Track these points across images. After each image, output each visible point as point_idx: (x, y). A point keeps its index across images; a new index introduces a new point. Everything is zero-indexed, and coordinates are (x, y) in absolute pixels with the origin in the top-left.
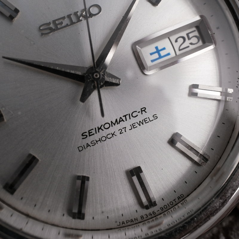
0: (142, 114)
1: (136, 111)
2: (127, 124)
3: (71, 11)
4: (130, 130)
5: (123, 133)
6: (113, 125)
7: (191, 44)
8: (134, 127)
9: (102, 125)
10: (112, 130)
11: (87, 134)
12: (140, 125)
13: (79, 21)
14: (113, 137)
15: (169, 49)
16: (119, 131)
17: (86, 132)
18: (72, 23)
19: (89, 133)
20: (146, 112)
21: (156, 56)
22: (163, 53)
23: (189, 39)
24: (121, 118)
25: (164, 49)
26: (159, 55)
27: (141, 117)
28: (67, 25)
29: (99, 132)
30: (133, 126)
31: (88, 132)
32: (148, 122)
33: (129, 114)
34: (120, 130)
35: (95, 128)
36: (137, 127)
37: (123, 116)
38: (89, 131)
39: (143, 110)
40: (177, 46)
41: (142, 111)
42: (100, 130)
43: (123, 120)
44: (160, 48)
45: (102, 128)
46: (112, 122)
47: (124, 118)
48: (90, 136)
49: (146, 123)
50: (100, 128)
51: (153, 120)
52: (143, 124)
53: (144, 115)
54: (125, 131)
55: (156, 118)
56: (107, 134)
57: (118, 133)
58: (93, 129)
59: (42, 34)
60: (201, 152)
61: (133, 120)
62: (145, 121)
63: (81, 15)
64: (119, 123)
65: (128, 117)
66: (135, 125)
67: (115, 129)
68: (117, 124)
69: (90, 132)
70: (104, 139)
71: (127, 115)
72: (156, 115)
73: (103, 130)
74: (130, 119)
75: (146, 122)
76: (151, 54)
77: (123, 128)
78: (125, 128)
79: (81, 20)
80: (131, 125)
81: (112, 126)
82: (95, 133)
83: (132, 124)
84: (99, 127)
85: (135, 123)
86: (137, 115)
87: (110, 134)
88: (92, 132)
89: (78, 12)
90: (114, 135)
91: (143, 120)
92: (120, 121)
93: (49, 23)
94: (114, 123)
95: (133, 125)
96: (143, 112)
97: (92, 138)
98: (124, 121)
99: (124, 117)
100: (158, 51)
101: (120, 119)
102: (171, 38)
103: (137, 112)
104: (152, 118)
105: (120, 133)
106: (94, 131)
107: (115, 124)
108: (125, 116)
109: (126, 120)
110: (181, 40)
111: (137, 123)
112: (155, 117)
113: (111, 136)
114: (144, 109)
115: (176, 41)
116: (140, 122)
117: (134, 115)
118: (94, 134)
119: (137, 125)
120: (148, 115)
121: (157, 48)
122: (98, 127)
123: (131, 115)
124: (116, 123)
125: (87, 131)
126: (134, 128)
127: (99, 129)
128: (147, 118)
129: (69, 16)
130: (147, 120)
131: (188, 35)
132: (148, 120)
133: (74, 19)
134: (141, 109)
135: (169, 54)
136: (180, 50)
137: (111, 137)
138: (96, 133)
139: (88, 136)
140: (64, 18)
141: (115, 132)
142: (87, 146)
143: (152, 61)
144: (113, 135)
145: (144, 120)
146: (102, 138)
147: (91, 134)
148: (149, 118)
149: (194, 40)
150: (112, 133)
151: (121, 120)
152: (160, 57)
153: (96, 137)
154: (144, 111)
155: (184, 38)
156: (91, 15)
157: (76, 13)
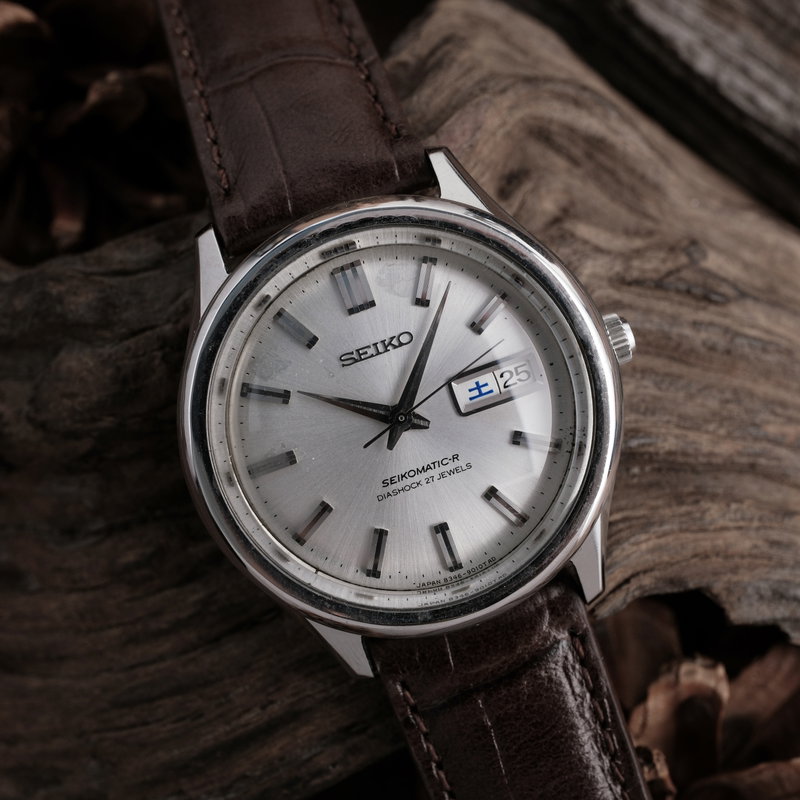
0: (453, 461)
2: (435, 472)
3: (378, 339)
4: (438, 479)
5: (430, 482)
7: (520, 380)
8: (444, 476)
9: (406, 473)
10: (417, 478)
11: (389, 482)
12: (450, 475)
13: (387, 350)
14: (418, 486)
15: (492, 386)
16: (425, 480)
17: (387, 480)
18: (378, 353)
19: (391, 481)
20: (458, 460)
21: (476, 393)
22: (484, 390)
23: (518, 374)
24: (428, 465)
25: (486, 385)
26: (480, 391)
27: (452, 466)
28: (372, 356)
29: (402, 480)
30: (442, 475)
31: (389, 480)
32: (461, 472)
33: (439, 461)
34: (427, 480)
35: (398, 476)
36: (446, 477)
37: (432, 463)
39: (455, 457)
40: (502, 381)
42: (404, 478)
44: (481, 384)
45: (407, 475)
46: (418, 469)
47: (432, 466)
48: (392, 484)
49: (457, 473)
51: (466, 470)
52: (454, 473)
53: (457, 463)
54: (433, 481)
56: (412, 483)
57: (424, 482)
58: (395, 477)
59: (343, 365)
60: (519, 512)
61: (443, 469)
63: (390, 344)
64: (426, 471)
65: (436, 464)
66: (445, 474)
67: (421, 477)
68: (424, 472)
69: (392, 479)
70: (407, 488)
71: (436, 462)
72: (470, 464)
73: (407, 478)
74: (439, 467)
75: (458, 471)
76: (470, 390)
77: (430, 477)
78: (433, 477)
79: (389, 350)
80: (439, 474)
81: (418, 474)
83: (442, 473)
84: (403, 475)
85: (445, 472)
86: (448, 463)
87: (415, 483)
88: (394, 480)
89: (385, 340)
92: (427, 469)
93: (352, 353)
94: (421, 470)
97: (394, 487)
98: (432, 469)
100: (478, 387)
101: (427, 467)
102: (495, 372)
103: (448, 459)
104: (465, 467)
105: (427, 483)
106: (396, 479)
107: (421, 472)
108: (434, 463)
109: (435, 468)
110: (507, 375)
111: (447, 471)
112: (469, 466)
113: (416, 485)
115: (502, 376)
117: (445, 462)
118: (396, 482)
119: (447, 474)
120: (461, 463)
121: (477, 383)
122: (401, 475)
123: (441, 463)
125: (389, 478)
126: (443, 478)
127: (402, 477)
128: (459, 467)
129: (375, 345)
131: (516, 369)
132: (460, 470)
133: (381, 348)
134: (453, 456)
135: (491, 391)
136: (505, 387)
137: (416, 487)
138: (399, 481)
139: (390, 484)
140: (369, 347)
141: (420, 481)
142: (388, 496)
143: (471, 399)
144: (418, 484)
145: (456, 468)
146: (405, 487)
147: (393, 482)
148: (461, 467)
149: (524, 376)
150: (417, 482)
151: (429, 467)
152: (481, 394)
153: (399, 485)
154: (457, 458)
155: (511, 373)
156: (401, 344)
157: (383, 342)
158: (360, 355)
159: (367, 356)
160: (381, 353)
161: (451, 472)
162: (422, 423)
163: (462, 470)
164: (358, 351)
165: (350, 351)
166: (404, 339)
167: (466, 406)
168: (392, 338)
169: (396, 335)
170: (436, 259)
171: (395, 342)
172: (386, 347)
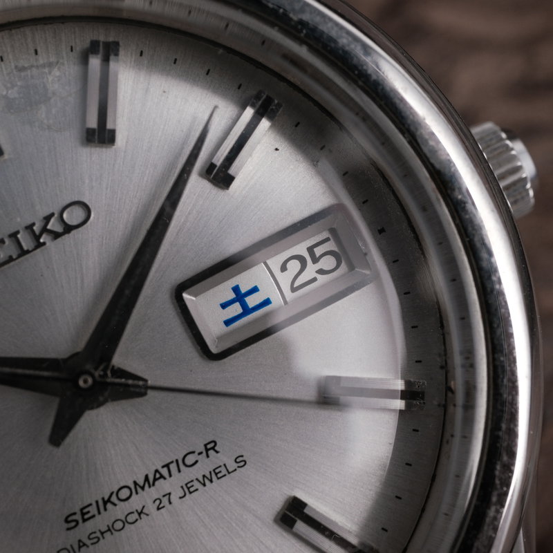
0: (208, 456)
1: (193, 452)
2: (172, 485)
3: (18, 224)
4: (180, 498)
5: (163, 507)
6: (139, 489)
7: (321, 272)
8: (192, 489)
9: (112, 494)
10: (136, 502)
11: (78, 517)
12: (204, 485)
13: (40, 245)
14: (141, 518)
15: (268, 290)
16: (154, 502)
17: (75, 514)
18: (23, 253)
19: (83, 514)
20: (217, 452)
21: (236, 309)
22: (252, 301)
23: (315, 260)
24: (157, 471)
25: (255, 290)
26: (244, 305)
27: (204, 467)
28: (10, 260)
29: (105, 509)
30: (188, 489)
31: (79, 513)
32: (225, 475)
33: (177, 461)
34: (158, 502)
35: (97, 502)
36: (197, 490)
37: (163, 467)
38: (82, 510)
39: (211, 447)
40: (285, 279)
41: (207, 450)
42: (109, 506)
43: (162, 477)
44: (243, 290)
45: (114, 499)
46: (135, 483)
47: (165, 472)
48: (84, 520)
49: (218, 478)
50: (109, 500)
51: (235, 470)
52: (211, 481)
53: (215, 459)
54: (170, 503)
55: (243, 463)
56: (126, 513)
57: (151, 508)
58: (90, 505)
61: (188, 474)
62: (216, 474)
64: (154, 485)
65: (173, 467)
66: (192, 486)
67: (146, 498)
68: (150, 487)
69: (85, 511)
70: (119, 525)
71: (172, 462)
72: (242, 456)
73: (115, 505)
74: (179, 471)
75: (219, 475)
76: (224, 306)
77: (164, 496)
78: (170, 494)
79: (44, 244)
80: (182, 487)
81: (137, 493)
82: (96, 512)
83: (186, 485)
84: (106, 499)
85: (192, 481)
86: (197, 462)
87: (133, 513)
88: (88, 512)
89: (34, 224)
90: (142, 515)
91: (213, 473)
92: (155, 480)
94: (142, 484)
95: (189, 485)
96: (211, 452)
97: (90, 526)
98: (165, 479)
99: (165, 469)
100: (240, 296)
101: (155, 475)
102: (269, 262)
103: (196, 453)
104: (232, 465)
105: (158, 509)
106: (93, 510)
107: (143, 488)
108: (167, 466)
109: (170, 476)
110: (294, 266)
111: (197, 479)
112: (241, 462)
113: (135, 516)
114: (212, 445)
115: (284, 268)
116: (204, 476)
117: (190, 460)
118: (94, 516)
119: (197, 485)
120: (224, 457)
121: (236, 289)
122: (103, 499)
123: (182, 463)
124: (147, 485)
125: (77, 510)
126: (190, 493)
127: (105, 503)
128: (220, 466)
129: (14, 235)
130: (220, 472)
131: (310, 250)
132: (224, 472)
133: (26, 241)
134: (206, 445)
135: (267, 302)
136: (293, 290)
137: (137, 520)
138: (99, 513)
139: (80, 521)
140: (2, 241)
141: (144, 507)
142: (80, 547)
143: (228, 323)
144: (140, 514)
145: (214, 470)
146: (113, 523)
147: (86, 517)
148: (225, 465)
149: (328, 263)
150: (137, 511)
151: (158, 476)
152: (247, 311)
153: (101, 522)
154: (213, 448)
155: (301, 259)
156: (68, 229)
157: (30, 228)
160: (28, 252)
161: (205, 480)
163: (227, 473)
166: (72, 217)
167: (221, 338)
169: (56, 209)
171: (54, 225)
172: (37, 238)
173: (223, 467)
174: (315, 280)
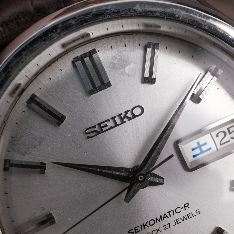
0: (185, 209)
1: (180, 207)
2: (171, 220)
3: (115, 114)
4: (174, 225)
5: (167, 228)
6: (158, 221)
7: (232, 138)
8: (178, 222)
9: (147, 222)
10: (156, 227)
11: (134, 231)
12: (183, 221)
13: (123, 122)
14: (158, 233)
15: (211, 144)
16: (163, 226)
17: (132, 230)
18: (116, 125)
20: (189, 208)
21: (198, 151)
22: (204, 148)
23: (230, 133)
24: (165, 214)
25: (205, 144)
26: (201, 149)
27: (184, 213)
28: (111, 128)
29: (144, 228)
30: (177, 222)
31: (134, 229)
32: (192, 217)
33: (173, 210)
34: (165, 226)
35: (141, 225)
36: (180, 222)
37: (167, 213)
38: (135, 228)
39: (186, 206)
40: (217, 140)
41: (185, 207)
42: (146, 227)
43: (167, 216)
44: (201, 143)
45: (148, 224)
46: (156, 219)
49: (189, 218)
50: (146, 225)
51: (196, 215)
52: (186, 219)
53: (188, 211)
54: (170, 227)
55: (199, 213)
56: (152, 231)
57: (162, 229)
58: (139, 226)
59: (88, 138)
61: (177, 216)
62: (188, 216)
63: (125, 116)
64: (163, 220)
65: (171, 213)
66: (179, 221)
67: (160, 225)
68: (162, 220)
69: (136, 229)
71: (171, 211)
72: (199, 210)
73: (148, 227)
74: (174, 215)
75: (189, 217)
76: (193, 150)
77: (167, 224)
78: (170, 223)
79: (125, 122)
80: (175, 221)
81: (157, 223)
82: (141, 230)
83: (176, 220)
85: (179, 219)
86: (181, 211)
87: (155, 230)
88: (138, 229)
89: (121, 114)
90: (159, 231)
91: (187, 216)
92: (164, 217)
93: (95, 127)
94: (159, 219)
95: (177, 220)
96: (187, 208)
98: (168, 217)
99: (168, 213)
100: (199, 146)
101: (164, 216)
102: (212, 133)
103: (181, 208)
104: (194, 213)
105: (165, 229)
106: (139, 228)
107: (159, 221)
108: (169, 212)
109: (170, 216)
110: (222, 135)
111: (180, 218)
112: (198, 212)
113: (156, 232)
114: (187, 205)
115: (217, 136)
116: (183, 217)
117: (178, 210)
119: (180, 220)
120: (192, 210)
121: (198, 143)
122: (144, 224)
123: (175, 211)
124: (161, 220)
125: (133, 228)
126: (178, 223)
127: (144, 226)
128: (190, 214)
129: (113, 118)
130: (190, 216)
131: (228, 129)
132: (191, 216)
133: (118, 121)
134: (184, 205)
135: (210, 149)
136: (221, 145)
137: (156, 233)
138: (142, 230)
139: (134, 233)
140: (108, 120)
141: (159, 228)
143: (194, 156)
144: (157, 231)
145: (187, 215)
147: (137, 231)
148: (192, 213)
150: (156, 229)
151: (165, 216)
152: (202, 152)
153: (142, 233)
154: (187, 206)
155: (225, 133)
156: (134, 116)
157: (120, 115)
158: (101, 128)
159: (107, 128)
160: (118, 125)
161: (184, 219)
162: (157, 180)
163: (192, 216)
164: (99, 124)
165: (93, 125)
166: (137, 111)
167: (192, 163)
168: (127, 112)
169: (130, 109)
170: (158, 44)
171: (129, 115)
172: (122, 119)
173: (191, 214)
174: (229, 141)
